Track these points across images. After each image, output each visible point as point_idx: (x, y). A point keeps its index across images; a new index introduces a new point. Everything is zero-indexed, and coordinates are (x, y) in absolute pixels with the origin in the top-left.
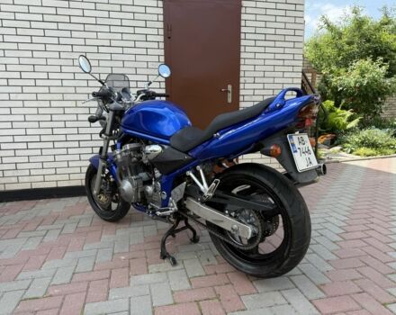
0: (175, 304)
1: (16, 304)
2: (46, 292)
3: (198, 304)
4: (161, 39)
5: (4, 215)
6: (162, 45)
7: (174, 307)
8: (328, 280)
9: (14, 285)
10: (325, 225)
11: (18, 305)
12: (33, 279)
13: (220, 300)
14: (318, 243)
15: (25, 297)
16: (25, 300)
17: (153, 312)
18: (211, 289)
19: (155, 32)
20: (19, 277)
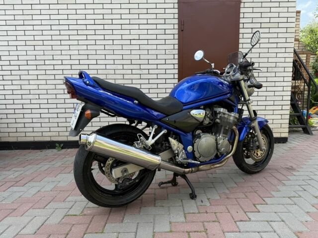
0: (171, 231)
1: (62, 217)
2: (82, 212)
3: (189, 235)
4: (176, 32)
5: (65, 157)
6: (176, 37)
7: (169, 234)
8: (306, 229)
9: (63, 205)
10: (309, 182)
11: (63, 218)
12: (76, 202)
13: (207, 234)
14: (300, 197)
15: (68, 214)
16: (68, 215)
17: (154, 236)
18: (201, 224)
19: (172, 27)
20: (67, 200)
